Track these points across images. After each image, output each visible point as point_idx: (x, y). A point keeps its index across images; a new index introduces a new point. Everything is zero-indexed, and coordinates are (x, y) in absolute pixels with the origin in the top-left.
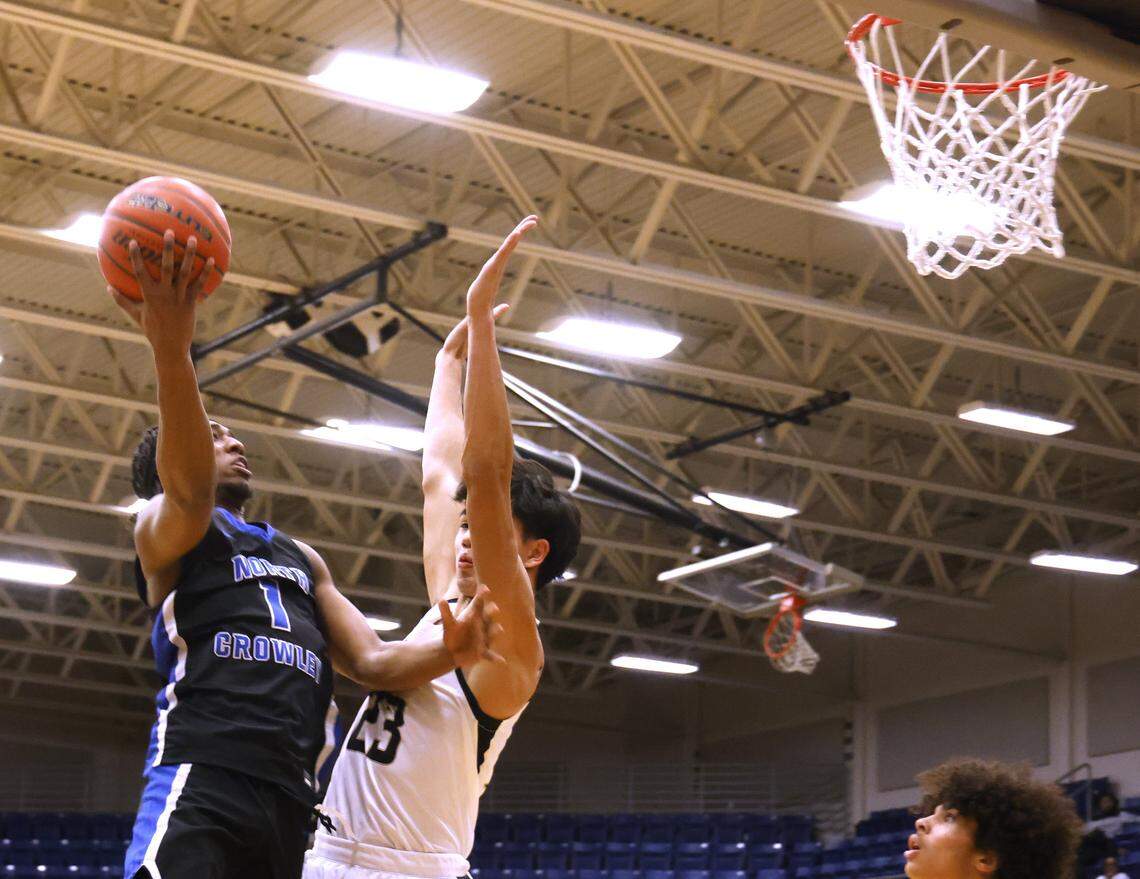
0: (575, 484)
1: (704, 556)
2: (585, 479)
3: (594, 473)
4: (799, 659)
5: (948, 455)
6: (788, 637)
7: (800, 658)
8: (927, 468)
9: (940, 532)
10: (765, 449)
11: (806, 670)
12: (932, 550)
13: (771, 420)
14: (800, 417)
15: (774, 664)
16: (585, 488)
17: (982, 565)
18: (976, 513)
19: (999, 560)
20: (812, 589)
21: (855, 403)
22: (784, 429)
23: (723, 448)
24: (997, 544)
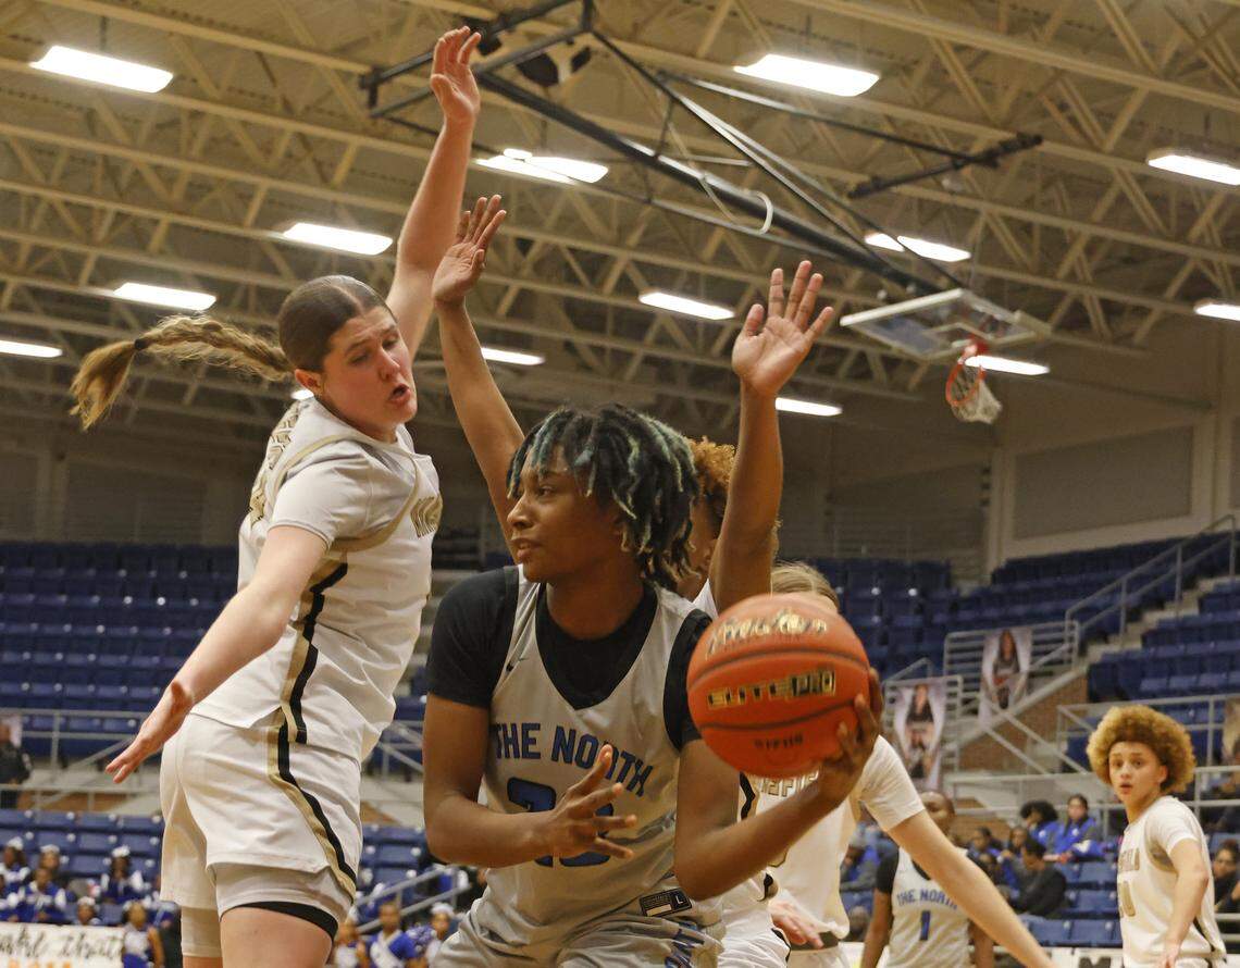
0: (767, 224)
1: (890, 301)
2: (776, 221)
3: (784, 214)
4: (980, 408)
5: (1122, 199)
6: (970, 385)
7: (982, 407)
8: (1099, 213)
9: (1101, 275)
10: (952, 193)
11: (987, 419)
12: (1092, 296)
13: (959, 161)
14: (989, 159)
15: (955, 413)
16: (775, 229)
17: (1141, 312)
18: (1135, 257)
19: (1158, 308)
20: (997, 337)
21: (1047, 147)
22: (967, 171)
23: (907, 190)
24: (1156, 289)
